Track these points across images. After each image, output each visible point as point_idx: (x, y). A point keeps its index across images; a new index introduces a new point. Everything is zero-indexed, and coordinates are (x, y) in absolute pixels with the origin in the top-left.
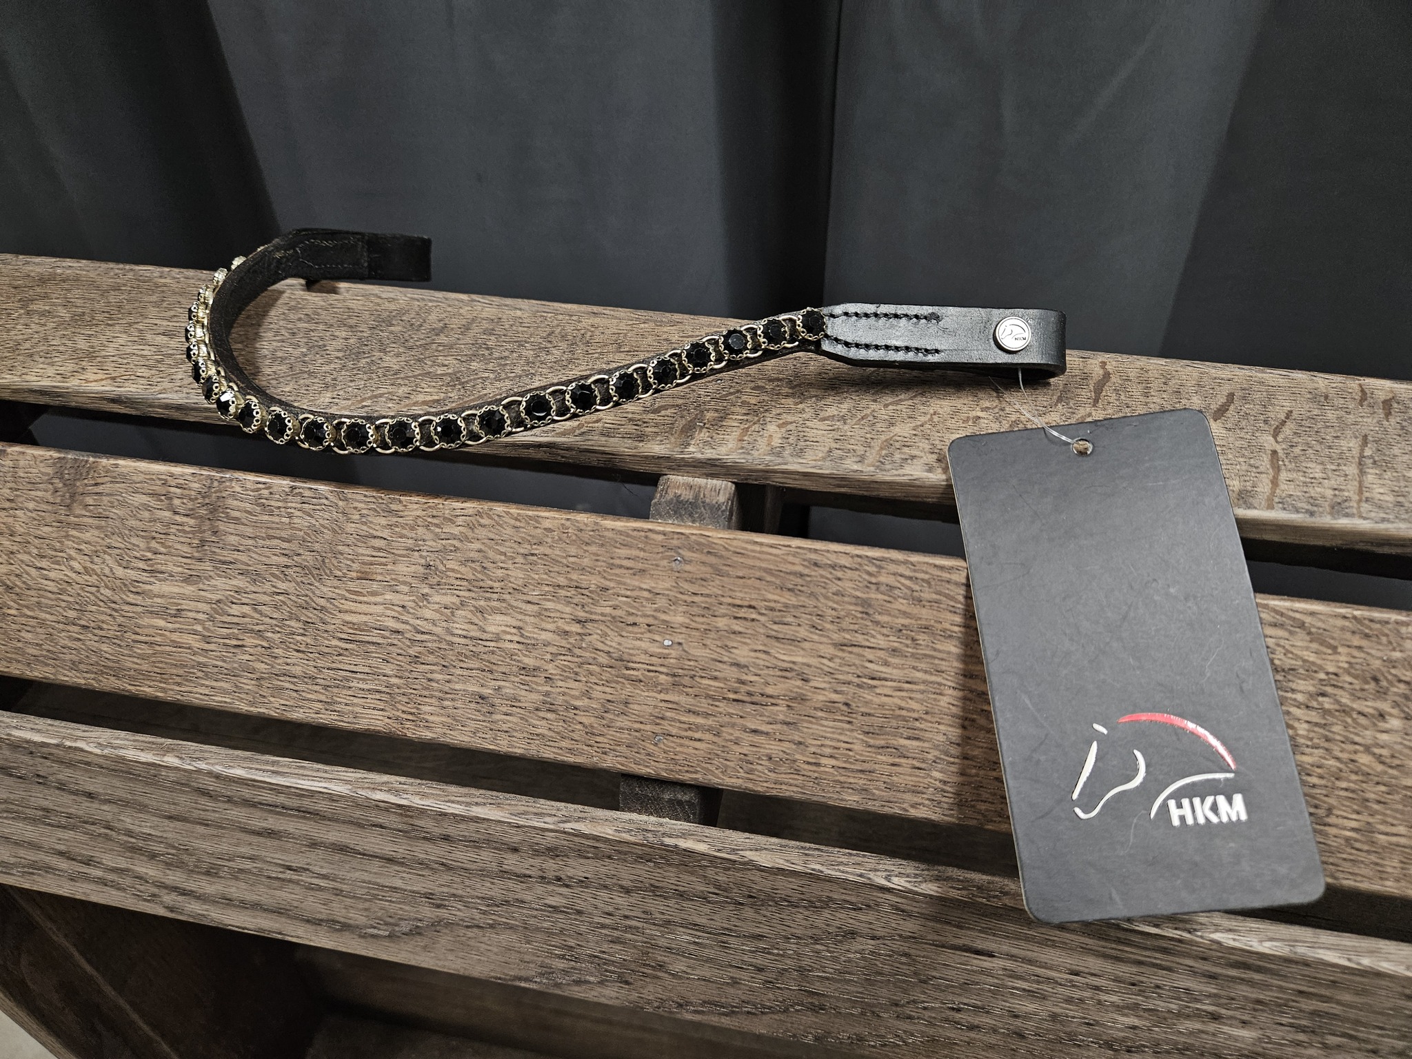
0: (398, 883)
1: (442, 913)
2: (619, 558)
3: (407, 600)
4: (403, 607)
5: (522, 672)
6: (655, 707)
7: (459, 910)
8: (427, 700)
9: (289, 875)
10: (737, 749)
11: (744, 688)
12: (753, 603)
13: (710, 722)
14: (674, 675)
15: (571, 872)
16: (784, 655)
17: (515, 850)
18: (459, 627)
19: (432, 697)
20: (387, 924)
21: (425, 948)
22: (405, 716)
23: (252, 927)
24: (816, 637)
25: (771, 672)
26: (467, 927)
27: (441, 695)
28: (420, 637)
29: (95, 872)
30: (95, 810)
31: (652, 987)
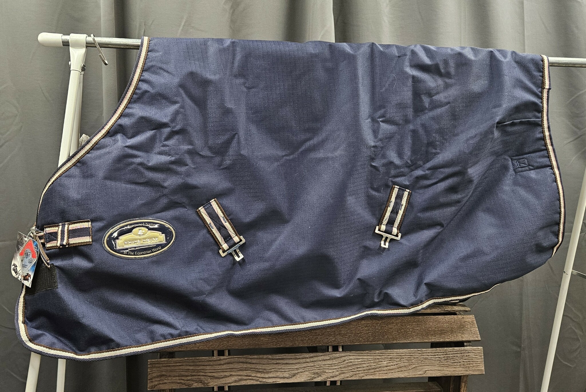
0: (293, 368)
1: (299, 371)
9: (279, 370)
15: (314, 360)
17: (307, 358)
21: (296, 378)
23: (272, 382)
29: (250, 378)
30: (253, 366)
31: (324, 376)
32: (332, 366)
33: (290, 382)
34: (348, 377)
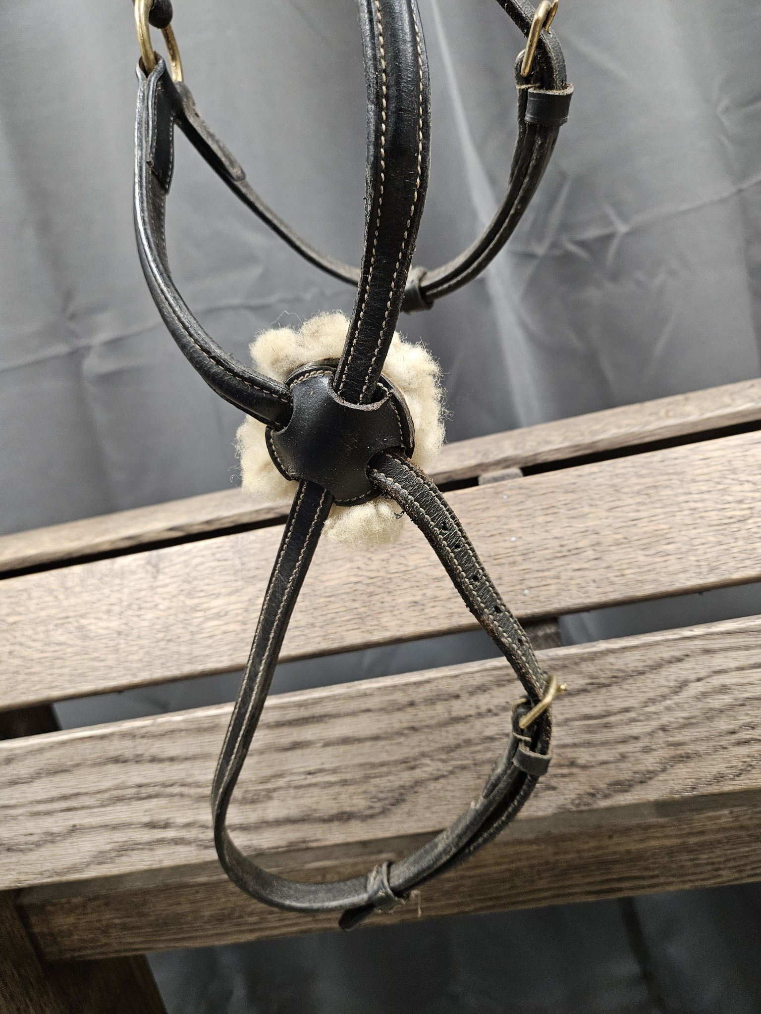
0: (384, 757)
1: (419, 773)
2: (473, 506)
3: (360, 563)
4: (358, 568)
5: (436, 581)
6: (518, 575)
7: (428, 765)
8: (384, 614)
9: (311, 780)
10: (573, 582)
11: (564, 549)
12: (553, 505)
13: (552, 573)
14: (523, 554)
15: (496, 701)
16: (579, 525)
17: (457, 697)
18: (393, 568)
19: (385, 612)
20: (380, 800)
21: (409, 814)
22: (372, 628)
23: (282, 843)
24: (594, 510)
25: (577, 535)
26: (437, 779)
27: (391, 609)
28: (371, 581)
29: (170, 834)
30: (174, 772)
31: (571, 786)
32: (607, 726)
33: (380, 834)
34: (719, 778)
